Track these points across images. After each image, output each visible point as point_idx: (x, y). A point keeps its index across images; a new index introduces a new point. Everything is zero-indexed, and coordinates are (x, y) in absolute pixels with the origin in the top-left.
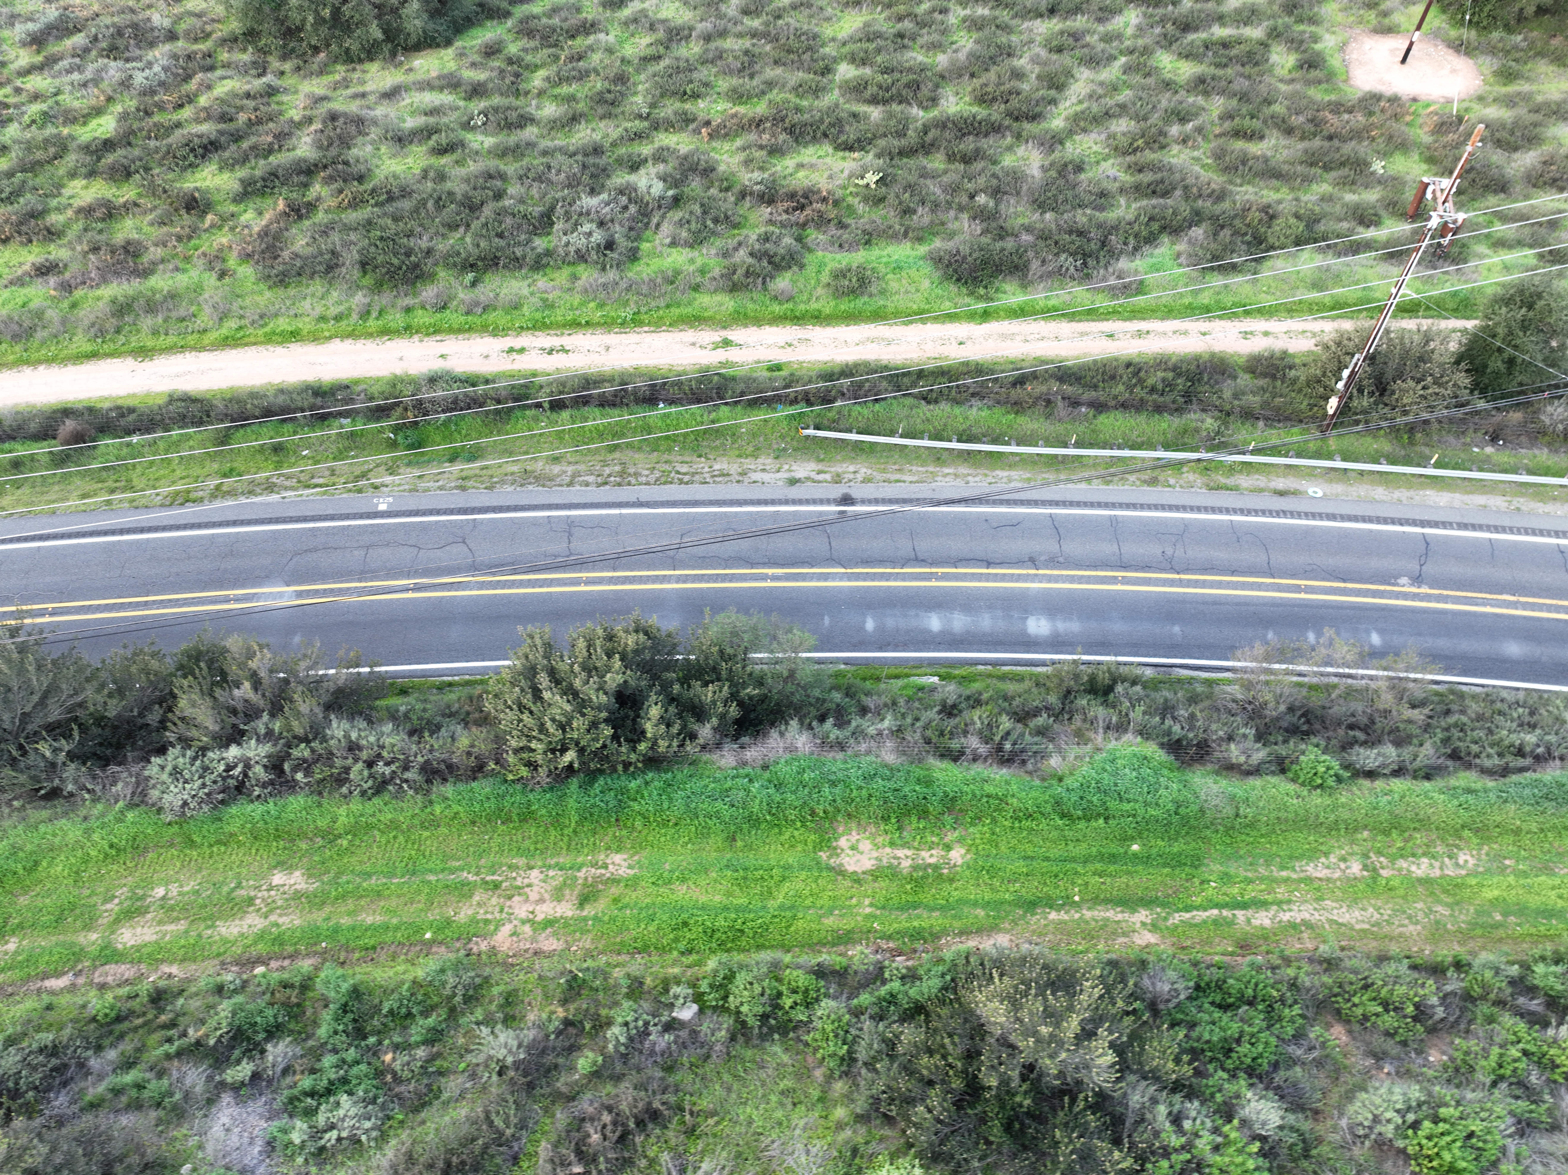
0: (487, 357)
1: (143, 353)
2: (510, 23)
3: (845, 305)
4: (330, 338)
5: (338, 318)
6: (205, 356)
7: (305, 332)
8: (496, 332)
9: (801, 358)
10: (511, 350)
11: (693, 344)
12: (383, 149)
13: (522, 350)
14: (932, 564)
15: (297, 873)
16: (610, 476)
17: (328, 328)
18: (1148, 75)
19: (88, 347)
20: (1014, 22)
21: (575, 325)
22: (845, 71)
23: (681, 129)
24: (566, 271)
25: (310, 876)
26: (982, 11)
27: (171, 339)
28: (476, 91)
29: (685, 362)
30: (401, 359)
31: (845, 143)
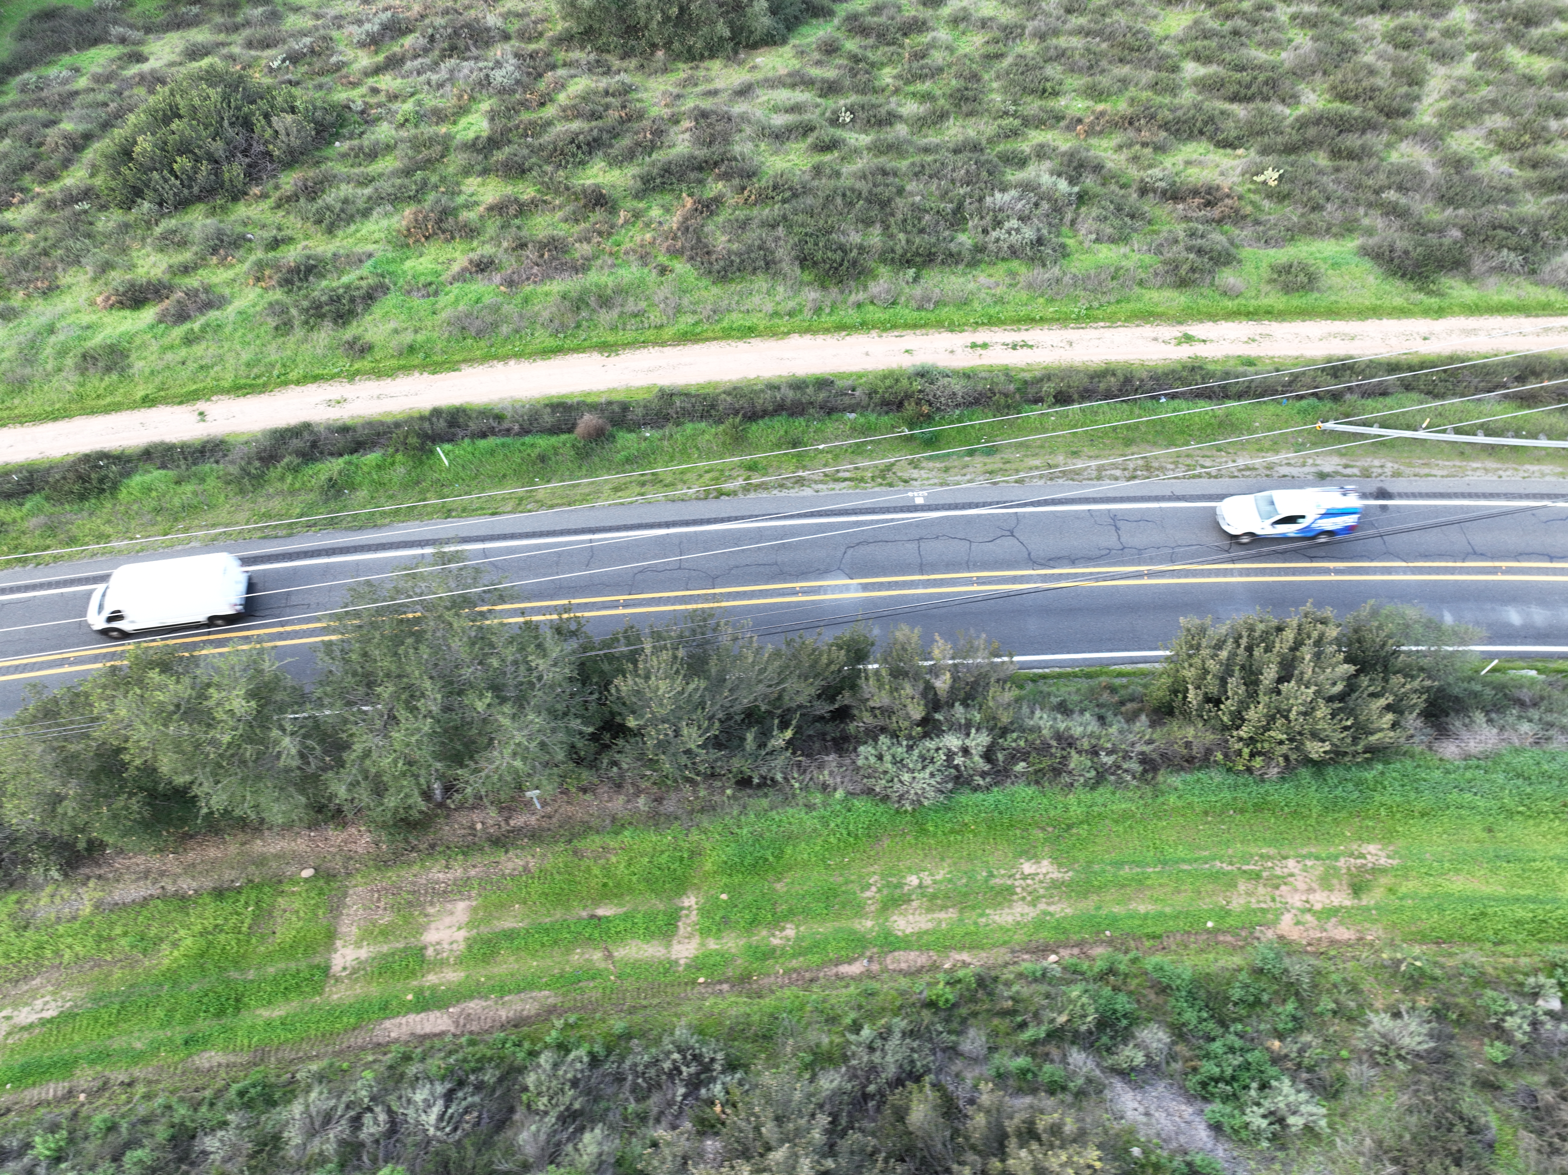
0: (952, 352)
1: (606, 348)
2: (836, 21)
3: (1296, 301)
4: (788, 333)
5: (791, 314)
6: (668, 350)
7: (762, 327)
8: (952, 327)
9: (1271, 354)
10: (974, 346)
11: (1155, 339)
12: (763, 146)
13: (985, 346)
14: (1493, 558)
15: (1045, 863)
16: (1135, 470)
17: (783, 323)
18: (1504, 70)
19: (551, 343)
20: (1346, 18)
21: (1032, 321)
22: (1191, 69)
23: (1052, 127)
24: (1002, 267)
25: (1060, 865)
26: (1308, 9)
27: (630, 336)
28: (830, 89)
29: (1155, 357)
30: (867, 354)
31: (1225, 140)
